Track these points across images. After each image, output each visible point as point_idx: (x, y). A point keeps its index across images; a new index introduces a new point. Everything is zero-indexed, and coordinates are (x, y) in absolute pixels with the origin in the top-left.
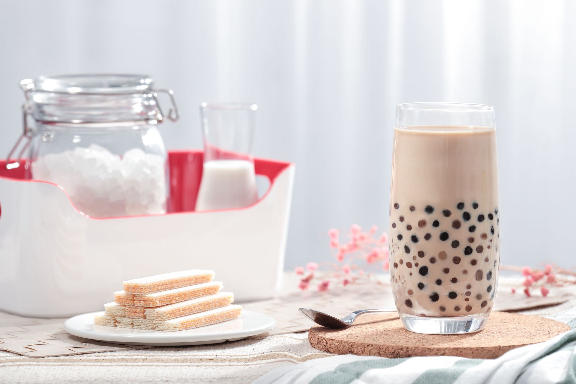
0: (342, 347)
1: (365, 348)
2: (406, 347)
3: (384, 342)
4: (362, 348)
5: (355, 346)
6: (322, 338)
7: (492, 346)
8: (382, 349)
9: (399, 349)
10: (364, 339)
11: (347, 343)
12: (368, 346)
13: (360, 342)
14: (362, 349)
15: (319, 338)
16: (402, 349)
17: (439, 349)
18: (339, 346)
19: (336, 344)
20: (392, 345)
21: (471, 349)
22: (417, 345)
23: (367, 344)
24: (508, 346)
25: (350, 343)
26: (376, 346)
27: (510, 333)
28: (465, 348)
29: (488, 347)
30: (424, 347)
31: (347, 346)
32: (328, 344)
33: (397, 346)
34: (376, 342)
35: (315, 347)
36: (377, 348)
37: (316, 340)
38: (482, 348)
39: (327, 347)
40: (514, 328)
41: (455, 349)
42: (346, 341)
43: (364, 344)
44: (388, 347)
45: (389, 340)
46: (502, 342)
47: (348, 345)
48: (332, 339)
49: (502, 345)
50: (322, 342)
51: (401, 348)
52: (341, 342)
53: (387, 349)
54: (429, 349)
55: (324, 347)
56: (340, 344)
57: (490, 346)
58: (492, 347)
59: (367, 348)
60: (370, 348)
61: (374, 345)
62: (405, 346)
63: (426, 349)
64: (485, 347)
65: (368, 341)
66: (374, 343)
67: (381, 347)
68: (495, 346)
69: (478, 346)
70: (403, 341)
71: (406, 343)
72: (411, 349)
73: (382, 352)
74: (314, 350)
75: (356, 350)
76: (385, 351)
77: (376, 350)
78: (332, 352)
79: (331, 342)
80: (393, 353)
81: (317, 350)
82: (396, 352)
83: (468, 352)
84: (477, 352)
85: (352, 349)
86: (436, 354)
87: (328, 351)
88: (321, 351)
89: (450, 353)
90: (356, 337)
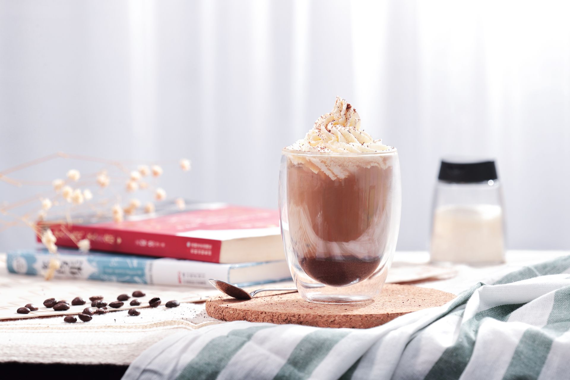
0: (236, 315)
1: (258, 315)
2: (297, 314)
3: (277, 310)
4: (256, 316)
5: (250, 313)
6: (218, 307)
7: (381, 313)
8: (275, 316)
9: (291, 316)
10: (258, 307)
11: (241, 311)
12: (262, 313)
13: (254, 310)
14: (256, 317)
15: (215, 307)
16: (294, 316)
17: (329, 316)
18: (234, 314)
19: (231, 312)
20: (285, 312)
21: (360, 316)
22: (309, 313)
23: (261, 311)
24: (396, 313)
25: (245, 310)
26: (269, 313)
27: (399, 303)
28: (354, 315)
29: (376, 314)
30: (315, 314)
31: (241, 313)
32: (224, 312)
33: (289, 313)
34: (270, 310)
35: (212, 316)
36: (270, 315)
37: (213, 308)
38: (371, 315)
39: (222, 315)
40: (403, 298)
41: (345, 316)
42: (242, 309)
43: (258, 311)
44: (280, 315)
45: (282, 308)
46: (390, 310)
47: (243, 313)
49: (390, 312)
50: (217, 311)
51: (293, 315)
52: (236, 310)
54: (320, 316)
55: (220, 316)
56: (235, 312)
57: (379, 313)
58: (381, 314)
59: (261, 315)
60: (263, 315)
61: (268, 313)
63: (317, 316)
64: (374, 314)
65: (262, 309)
67: (274, 315)
68: (383, 313)
69: (367, 314)
70: (295, 309)
71: (298, 310)
72: (303, 316)
73: (275, 319)
74: (210, 318)
75: (250, 317)
76: (278, 318)
77: (269, 317)
78: (228, 320)
79: (227, 310)
80: (285, 320)
81: (213, 319)
82: (288, 319)
83: (357, 319)
84: (366, 319)
85: (246, 317)
86: (326, 321)
87: (223, 319)
88: (217, 320)
89: (340, 320)
90: (250, 306)
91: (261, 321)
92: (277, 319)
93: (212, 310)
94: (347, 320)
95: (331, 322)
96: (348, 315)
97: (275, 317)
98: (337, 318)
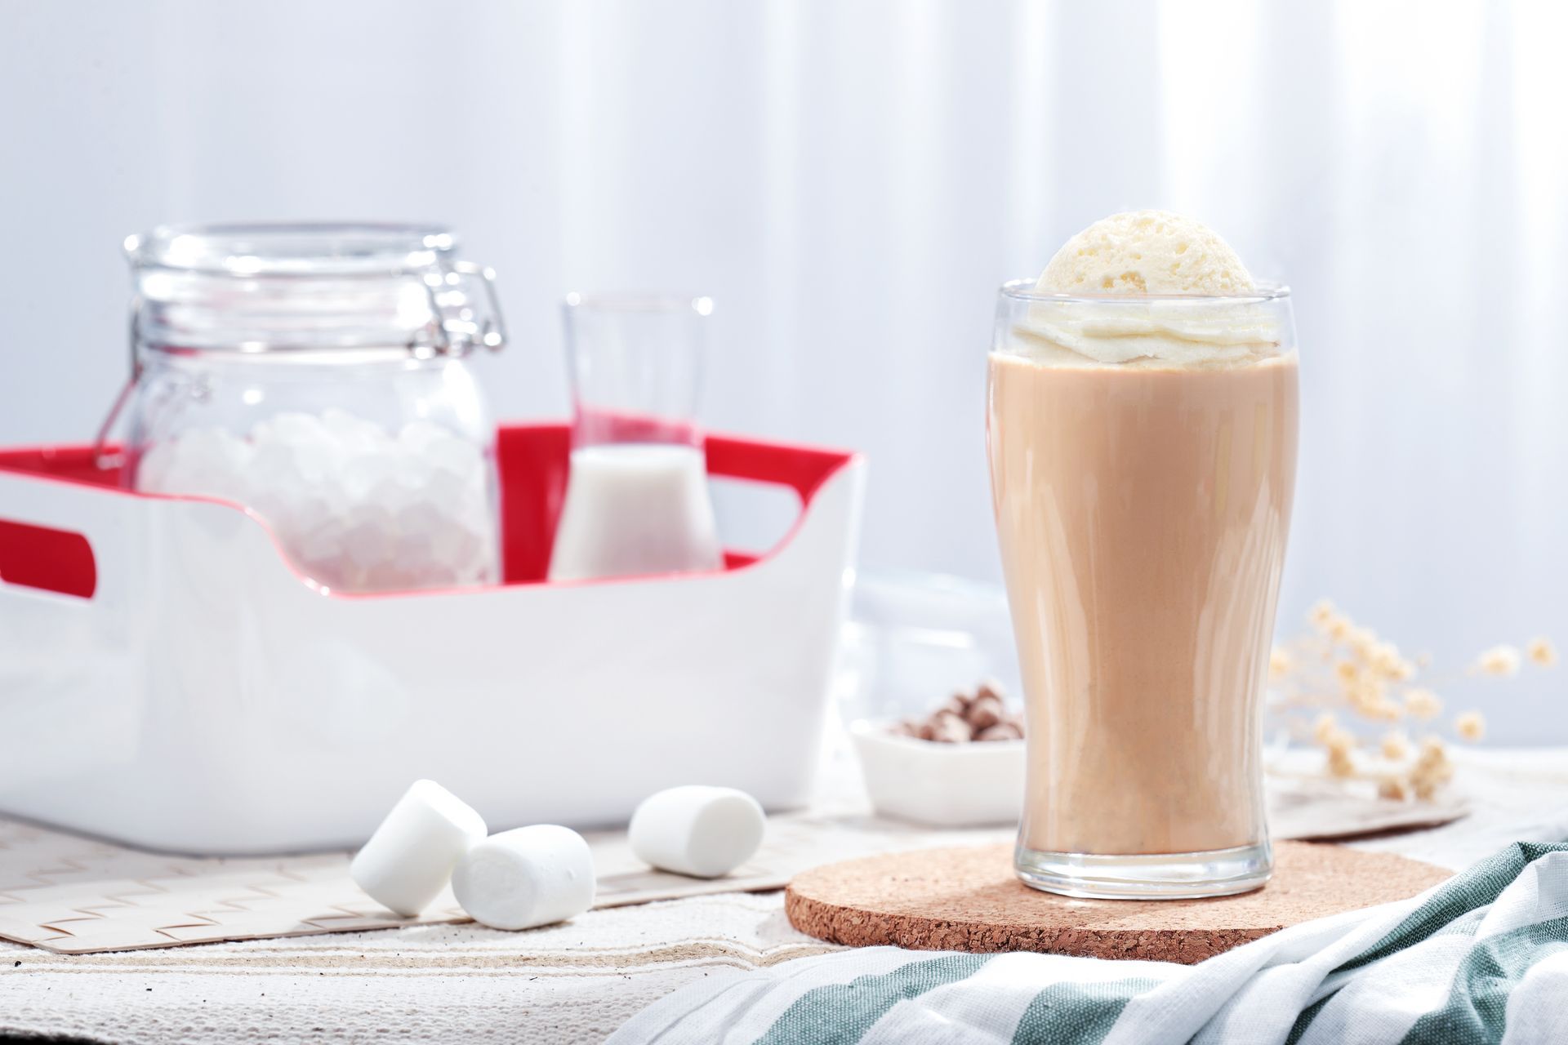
0: (870, 929)
1: (930, 931)
3: (980, 915)
4: (922, 932)
5: (906, 926)
6: (819, 906)
7: (1262, 927)
8: (975, 933)
9: (1018, 935)
10: (929, 909)
11: (883, 918)
12: (939, 925)
13: (917, 917)
14: (924, 935)
15: (810, 907)
16: (1026, 934)
18: (862, 925)
20: (1001, 923)
21: (1206, 933)
22: (1066, 925)
23: (936, 920)
25: (892, 917)
26: (959, 926)
27: (1310, 896)
28: (1190, 933)
30: (1082, 928)
32: (835, 920)
34: (959, 915)
35: (803, 929)
36: (961, 932)
37: (805, 909)
38: (1235, 931)
39: (831, 929)
40: (1320, 882)
42: (882, 912)
43: (929, 921)
44: (990, 930)
45: (994, 911)
47: (888, 924)
48: (844, 909)
50: (819, 916)
51: (1024, 930)
53: (987, 934)
54: (1096, 934)
55: (824, 929)
56: (867, 920)
59: (936, 932)
60: (943, 931)
61: (955, 924)
62: (1035, 926)
65: (938, 914)
66: (953, 917)
67: (972, 930)
69: (1224, 928)
70: (1029, 914)
71: (1037, 919)
72: (1051, 933)
73: (975, 942)
74: (798, 936)
75: (907, 936)
76: (982, 939)
77: (958, 936)
78: (846, 941)
79: (843, 915)
80: (1003, 943)
81: (805, 938)
82: (1011, 941)
83: (1198, 943)
84: (1223, 943)
85: (897, 934)
86: (1114, 947)
87: (834, 939)
88: (817, 941)
89: (1152, 944)
90: (907, 904)
91: (936, 948)
92: (980, 942)
93: (803, 913)
94: (1170, 945)
95: (1127, 950)
96: (1172, 933)
97: (976, 937)
98: (1142, 940)
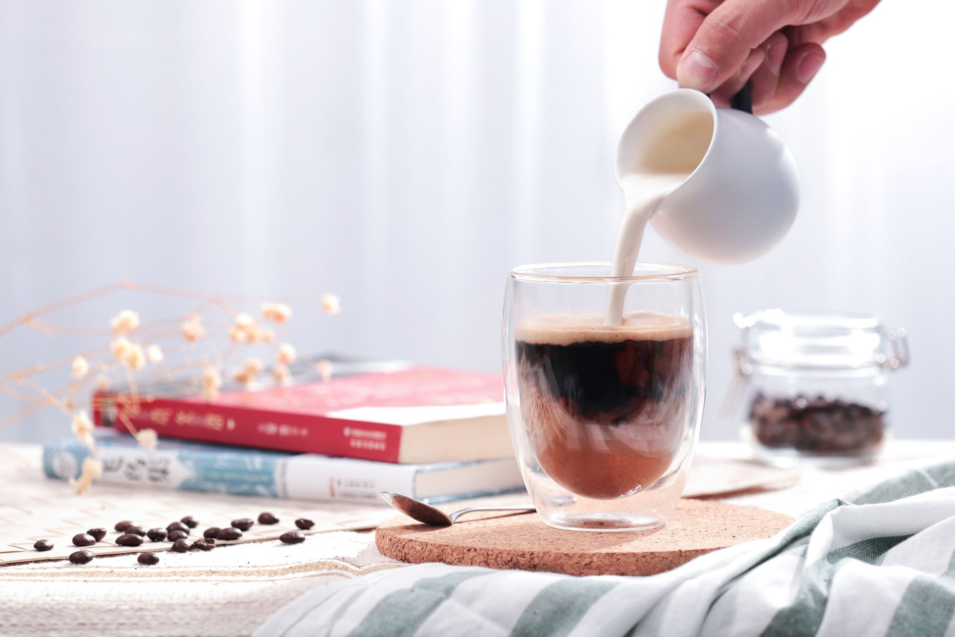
0: (427, 553)
1: (464, 554)
2: (529, 552)
3: (495, 544)
4: (459, 554)
5: (449, 551)
6: (396, 539)
7: (669, 550)
8: (492, 555)
9: (518, 556)
10: (463, 540)
11: (435, 546)
12: (469, 550)
13: (456, 545)
14: (460, 556)
15: (391, 539)
16: (523, 555)
17: (582, 556)
18: (422, 551)
19: (419, 548)
20: (508, 548)
21: (634, 555)
22: (548, 550)
23: (468, 547)
24: (694, 550)
25: (441, 545)
26: (482, 551)
27: (700, 531)
28: (624, 554)
29: (661, 552)
30: (558, 552)
31: (435, 550)
32: (405, 548)
33: (515, 551)
34: (482, 544)
35: (386, 553)
36: (483, 554)
37: (387, 541)
38: (652, 553)
39: (403, 553)
40: (706, 523)
41: (608, 556)
42: (436, 542)
43: (463, 547)
44: (500, 553)
45: (504, 541)
46: (685, 545)
47: (438, 549)
48: (411, 541)
49: (683, 549)
50: (395, 546)
51: (521, 553)
52: (427, 545)
53: (499, 555)
54: (566, 555)
55: (399, 554)
56: (425, 547)
57: (666, 551)
58: (668, 552)
59: (467, 554)
60: (472, 554)
61: (479, 549)
62: (528, 550)
63: (562, 555)
64: (657, 552)
65: (469, 543)
66: (478, 545)
67: (490, 553)
68: (672, 550)
69: (645, 551)
70: (525, 543)
71: (530, 546)
72: (538, 554)
73: (491, 561)
74: (383, 558)
75: (450, 557)
76: (496, 558)
77: (481, 557)
78: (412, 561)
79: (410, 544)
80: (509, 562)
81: (388, 559)
82: (513, 560)
83: (629, 560)
84: (644, 560)
85: (444, 556)
86: (577, 564)
87: (405, 560)
88: (395, 561)
89: (600, 561)
90: (450, 537)
91: (468, 564)
92: (494, 561)
93: (386, 543)
94: (612, 562)
95: (586, 565)
96: (613, 554)
97: (492, 557)
98: (594, 558)
